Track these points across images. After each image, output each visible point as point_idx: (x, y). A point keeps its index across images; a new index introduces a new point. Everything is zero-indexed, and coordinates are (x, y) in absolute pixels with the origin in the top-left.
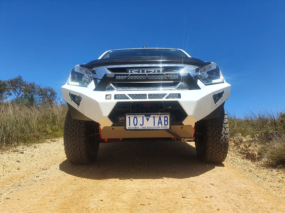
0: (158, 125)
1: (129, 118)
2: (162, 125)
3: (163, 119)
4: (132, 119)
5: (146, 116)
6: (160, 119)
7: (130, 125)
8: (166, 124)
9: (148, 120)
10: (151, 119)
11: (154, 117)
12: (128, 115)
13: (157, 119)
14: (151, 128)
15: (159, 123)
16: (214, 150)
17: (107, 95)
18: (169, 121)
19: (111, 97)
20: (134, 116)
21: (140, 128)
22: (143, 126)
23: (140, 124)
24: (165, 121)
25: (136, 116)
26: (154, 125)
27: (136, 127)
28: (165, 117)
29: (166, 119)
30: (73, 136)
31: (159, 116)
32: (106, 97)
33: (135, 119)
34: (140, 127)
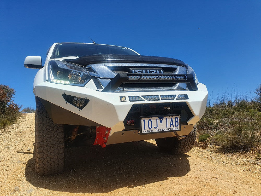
0: (170, 127)
1: (144, 121)
2: (173, 126)
3: (174, 120)
4: (147, 121)
5: (159, 118)
6: (172, 120)
7: (145, 129)
8: (177, 125)
9: (161, 122)
10: (164, 121)
11: (167, 119)
12: (143, 117)
13: (169, 121)
14: (164, 131)
15: (171, 124)
16: (185, 143)
17: (121, 97)
18: (179, 122)
19: (125, 99)
20: (148, 119)
21: (155, 132)
22: (157, 129)
23: (155, 127)
24: (176, 122)
25: (151, 118)
26: (167, 127)
27: (150, 131)
28: (176, 118)
29: (177, 121)
30: (50, 143)
31: (171, 117)
32: (121, 99)
33: (150, 122)
34: (155, 130)
